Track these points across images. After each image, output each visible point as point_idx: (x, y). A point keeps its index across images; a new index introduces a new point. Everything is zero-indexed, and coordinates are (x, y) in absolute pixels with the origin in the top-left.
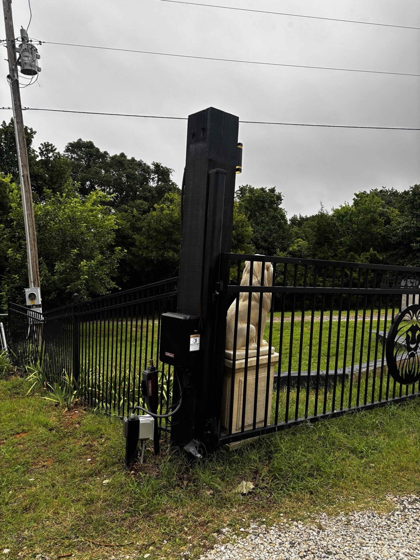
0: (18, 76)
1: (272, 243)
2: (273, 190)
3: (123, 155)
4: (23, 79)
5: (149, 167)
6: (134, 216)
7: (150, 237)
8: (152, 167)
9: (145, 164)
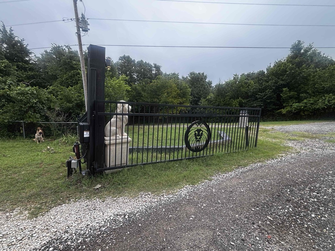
0: (80, 33)
1: (200, 95)
2: (203, 74)
3: (142, 61)
4: (82, 33)
5: (152, 66)
6: (143, 85)
7: (148, 93)
8: (153, 65)
9: (150, 64)
